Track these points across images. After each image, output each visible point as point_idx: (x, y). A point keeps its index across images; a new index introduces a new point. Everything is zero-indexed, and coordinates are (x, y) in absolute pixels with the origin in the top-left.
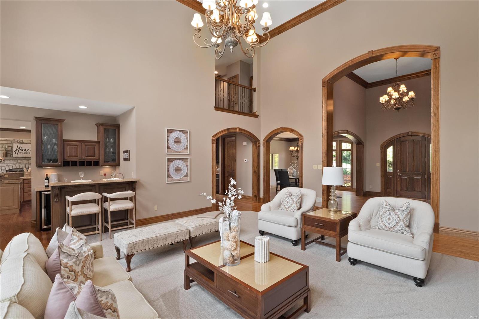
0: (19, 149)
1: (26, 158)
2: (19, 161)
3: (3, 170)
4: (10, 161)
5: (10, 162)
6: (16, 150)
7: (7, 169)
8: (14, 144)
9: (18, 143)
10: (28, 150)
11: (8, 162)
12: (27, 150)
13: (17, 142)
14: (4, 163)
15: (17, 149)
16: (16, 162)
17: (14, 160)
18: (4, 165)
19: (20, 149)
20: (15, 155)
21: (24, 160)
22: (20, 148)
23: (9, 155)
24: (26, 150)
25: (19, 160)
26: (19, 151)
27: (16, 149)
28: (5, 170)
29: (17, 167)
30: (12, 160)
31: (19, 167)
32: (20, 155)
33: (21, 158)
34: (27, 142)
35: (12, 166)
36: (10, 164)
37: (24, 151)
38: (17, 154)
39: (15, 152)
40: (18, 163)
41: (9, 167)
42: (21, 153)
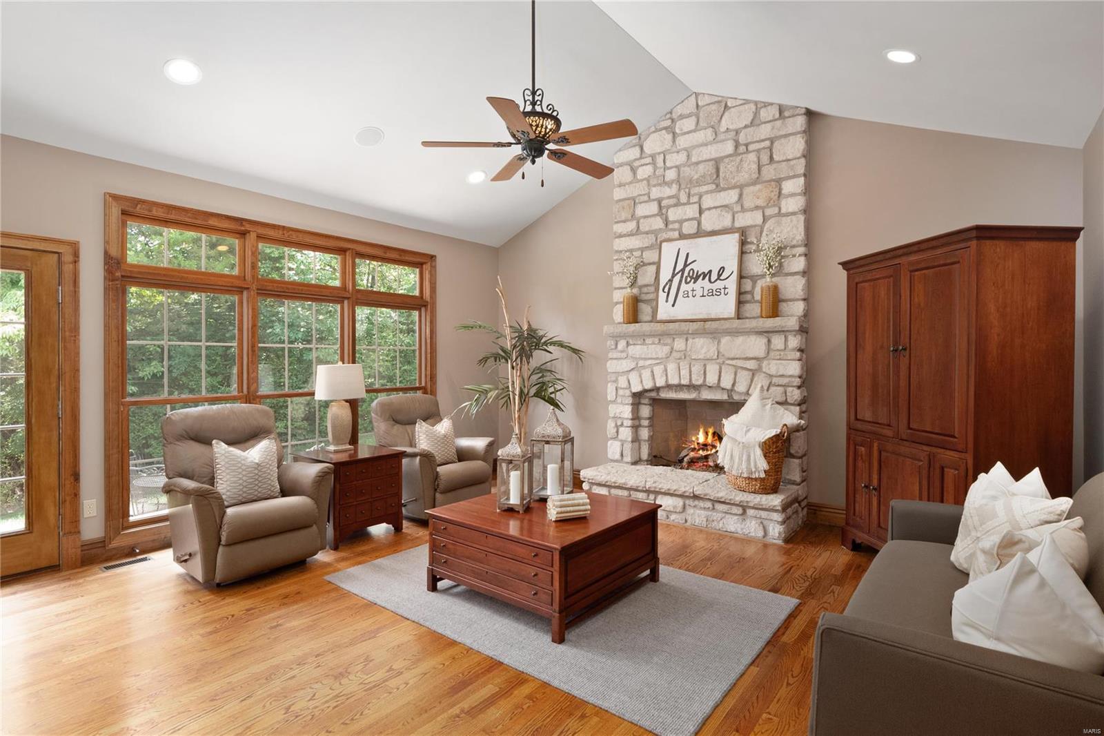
0: (683, 270)
2: (679, 344)
3: (621, 392)
4: (644, 343)
5: (646, 348)
6: (671, 281)
7: (634, 390)
8: (664, 244)
9: (682, 237)
10: (719, 275)
11: (636, 350)
12: (714, 276)
13: (676, 234)
14: (624, 355)
15: (674, 275)
16: (666, 349)
17: (660, 337)
18: (626, 365)
19: (687, 269)
20: (664, 310)
21: (696, 334)
22: (686, 265)
23: (645, 310)
24: (710, 272)
25: (680, 334)
26: (684, 287)
27: (670, 277)
28: (628, 393)
29: (671, 382)
30: (651, 336)
31: (675, 382)
32: (682, 309)
33: (684, 326)
34: (717, 227)
35: (652, 372)
36: (646, 359)
37: (703, 279)
38: (673, 305)
39: (666, 290)
40: (674, 354)
41: (640, 376)
42: (690, 294)
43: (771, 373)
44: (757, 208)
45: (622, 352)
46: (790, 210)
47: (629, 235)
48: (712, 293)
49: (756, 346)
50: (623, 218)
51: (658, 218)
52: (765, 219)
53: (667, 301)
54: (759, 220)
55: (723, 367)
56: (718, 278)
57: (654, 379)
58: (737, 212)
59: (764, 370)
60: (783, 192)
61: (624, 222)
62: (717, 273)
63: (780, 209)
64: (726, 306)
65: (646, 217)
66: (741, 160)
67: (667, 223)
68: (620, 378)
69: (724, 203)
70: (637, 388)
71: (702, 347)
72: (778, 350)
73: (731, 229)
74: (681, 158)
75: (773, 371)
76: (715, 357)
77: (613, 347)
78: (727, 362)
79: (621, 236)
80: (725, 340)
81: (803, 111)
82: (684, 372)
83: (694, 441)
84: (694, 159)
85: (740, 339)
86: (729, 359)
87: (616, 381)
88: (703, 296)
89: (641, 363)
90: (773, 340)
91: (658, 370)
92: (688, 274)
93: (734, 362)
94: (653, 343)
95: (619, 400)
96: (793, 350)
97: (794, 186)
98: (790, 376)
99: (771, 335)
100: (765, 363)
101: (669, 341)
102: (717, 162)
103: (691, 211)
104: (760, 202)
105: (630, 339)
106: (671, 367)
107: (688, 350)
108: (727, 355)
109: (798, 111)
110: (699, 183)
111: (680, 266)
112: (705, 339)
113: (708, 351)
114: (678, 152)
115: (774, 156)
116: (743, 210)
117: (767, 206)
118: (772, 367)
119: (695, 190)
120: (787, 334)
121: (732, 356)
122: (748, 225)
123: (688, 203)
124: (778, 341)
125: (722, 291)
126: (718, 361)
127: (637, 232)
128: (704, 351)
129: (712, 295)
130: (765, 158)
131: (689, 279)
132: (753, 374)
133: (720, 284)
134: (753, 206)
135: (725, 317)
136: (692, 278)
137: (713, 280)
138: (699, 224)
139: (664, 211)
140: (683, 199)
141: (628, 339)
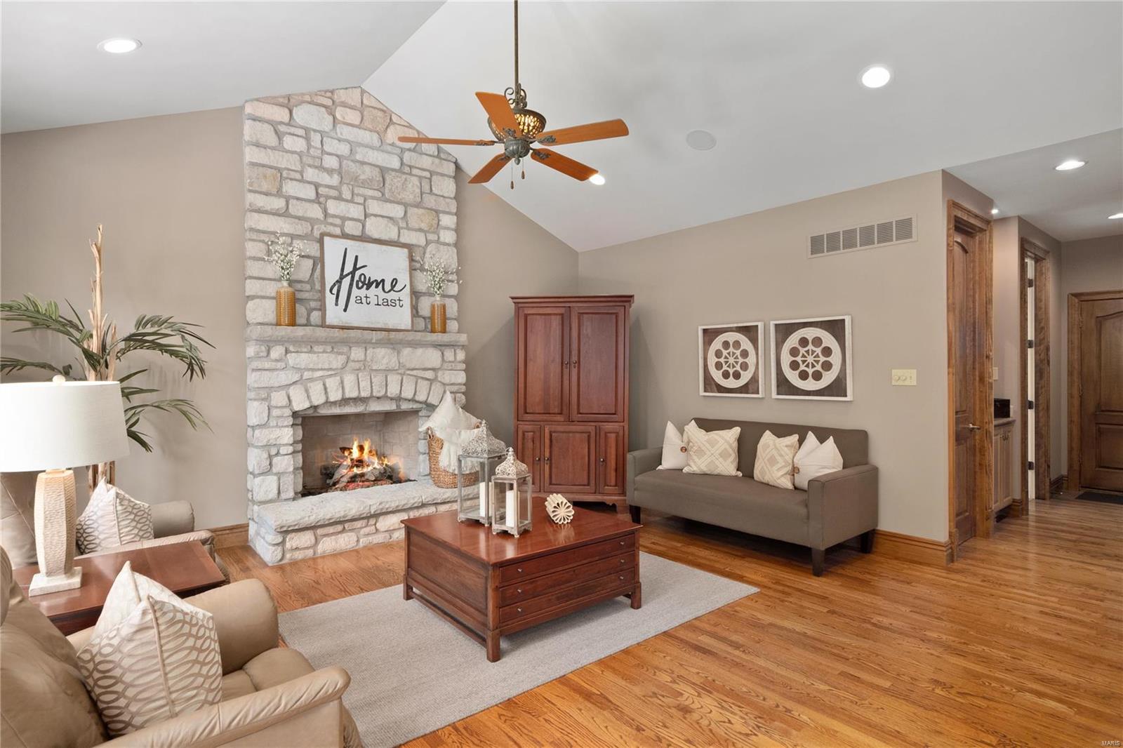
0: (353, 273)
1: (393, 335)
2: (357, 353)
3: (275, 412)
4: (311, 351)
5: (314, 357)
6: (339, 282)
7: (296, 408)
8: (326, 239)
9: (345, 236)
10: (393, 286)
11: (301, 359)
12: (388, 287)
13: (339, 231)
14: (279, 365)
15: (342, 277)
16: (342, 359)
17: (333, 345)
18: (284, 378)
19: (358, 273)
20: (334, 314)
21: (380, 343)
22: (355, 269)
23: (305, 312)
24: (383, 281)
25: (358, 343)
26: (355, 291)
27: (337, 278)
28: (288, 412)
29: (348, 395)
30: (325, 343)
31: (354, 395)
32: (358, 315)
33: (367, 334)
35: (324, 385)
36: (313, 370)
37: (377, 287)
38: (345, 310)
39: (335, 291)
40: (351, 364)
41: (307, 391)
42: (364, 300)
43: (445, 382)
44: (420, 230)
45: (277, 361)
46: (447, 241)
47: (274, 214)
48: (387, 303)
49: (432, 357)
50: (264, 189)
51: (316, 206)
52: (428, 243)
53: (337, 305)
54: (423, 242)
55: (405, 377)
56: (392, 289)
57: (326, 393)
58: (402, 228)
59: (439, 379)
60: (440, 223)
61: (266, 194)
62: (390, 284)
63: (439, 238)
64: (401, 317)
65: (298, 199)
66: (406, 180)
67: (326, 214)
68: (274, 395)
69: (391, 215)
70: (300, 404)
71: (383, 357)
72: (450, 362)
73: (395, 242)
74: (344, 149)
75: (447, 380)
76: (397, 368)
77: (265, 354)
78: (408, 372)
79: (259, 211)
80: (406, 351)
81: (454, 160)
82: (365, 384)
83: (347, 457)
84: (358, 157)
85: (420, 351)
86: (409, 369)
87: (268, 399)
88: (378, 304)
89: (307, 375)
90: (445, 353)
91: (332, 383)
92: (357, 278)
93: (414, 373)
94: (324, 352)
95: (273, 423)
96: (460, 362)
97: (448, 221)
98: (460, 384)
99: (443, 348)
100: (440, 373)
101: (345, 349)
102: (383, 171)
103: (355, 211)
104: (424, 226)
105: (291, 345)
106: (349, 380)
107: (368, 359)
108: (408, 366)
109: (450, 158)
110: (364, 184)
111: (349, 268)
112: (386, 349)
113: (390, 361)
114: (339, 141)
115: (433, 189)
116: (408, 228)
117: (428, 232)
118: (447, 377)
119: (361, 191)
120: (456, 348)
121: (413, 366)
122: (414, 243)
123: (352, 201)
124: (449, 355)
125: (397, 302)
126: (400, 371)
127: (285, 214)
128: (385, 361)
129: (388, 305)
130: (426, 188)
131: (360, 285)
132: (431, 384)
133: (393, 295)
134: (417, 226)
135: (403, 328)
136: (364, 283)
137: (387, 290)
138: (364, 226)
139: (322, 200)
140: (347, 194)
141: (287, 345)
